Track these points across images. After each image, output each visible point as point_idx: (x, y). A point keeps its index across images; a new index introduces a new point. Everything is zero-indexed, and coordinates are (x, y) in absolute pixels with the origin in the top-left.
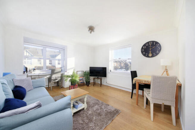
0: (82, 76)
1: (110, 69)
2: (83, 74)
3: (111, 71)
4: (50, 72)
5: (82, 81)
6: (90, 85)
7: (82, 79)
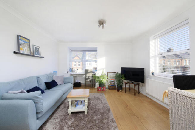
0: (113, 78)
1: (151, 71)
2: (114, 76)
3: (153, 74)
4: (84, 72)
5: (112, 84)
6: (121, 90)
7: (112, 82)
